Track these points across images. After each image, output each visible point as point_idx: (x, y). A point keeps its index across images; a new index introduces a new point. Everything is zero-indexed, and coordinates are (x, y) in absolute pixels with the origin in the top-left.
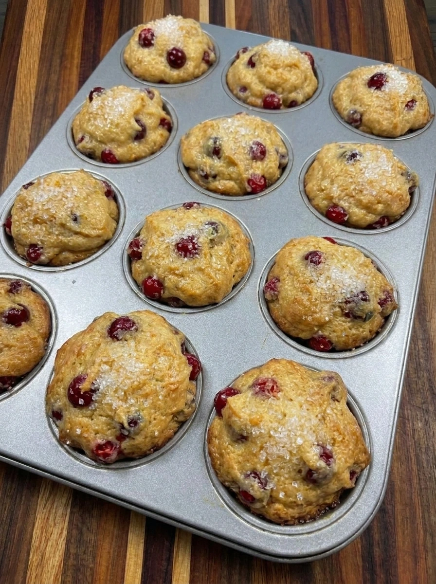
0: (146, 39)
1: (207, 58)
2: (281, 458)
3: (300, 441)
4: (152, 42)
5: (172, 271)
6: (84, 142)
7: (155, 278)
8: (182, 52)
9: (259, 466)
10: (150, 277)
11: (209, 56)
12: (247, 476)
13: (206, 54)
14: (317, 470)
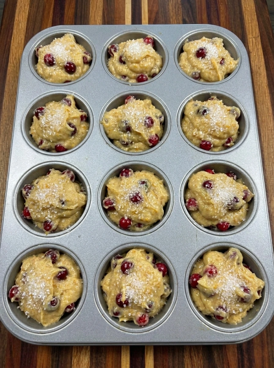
0: (50, 62)
1: (86, 61)
2: (229, 297)
3: (234, 288)
4: (54, 62)
5: (134, 213)
6: (43, 144)
7: (126, 218)
8: (73, 64)
9: (221, 304)
10: (123, 218)
11: (86, 59)
12: (217, 309)
13: (85, 59)
14: (245, 297)
